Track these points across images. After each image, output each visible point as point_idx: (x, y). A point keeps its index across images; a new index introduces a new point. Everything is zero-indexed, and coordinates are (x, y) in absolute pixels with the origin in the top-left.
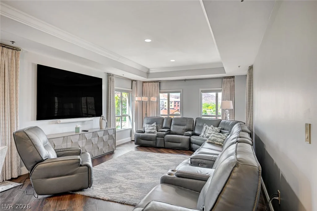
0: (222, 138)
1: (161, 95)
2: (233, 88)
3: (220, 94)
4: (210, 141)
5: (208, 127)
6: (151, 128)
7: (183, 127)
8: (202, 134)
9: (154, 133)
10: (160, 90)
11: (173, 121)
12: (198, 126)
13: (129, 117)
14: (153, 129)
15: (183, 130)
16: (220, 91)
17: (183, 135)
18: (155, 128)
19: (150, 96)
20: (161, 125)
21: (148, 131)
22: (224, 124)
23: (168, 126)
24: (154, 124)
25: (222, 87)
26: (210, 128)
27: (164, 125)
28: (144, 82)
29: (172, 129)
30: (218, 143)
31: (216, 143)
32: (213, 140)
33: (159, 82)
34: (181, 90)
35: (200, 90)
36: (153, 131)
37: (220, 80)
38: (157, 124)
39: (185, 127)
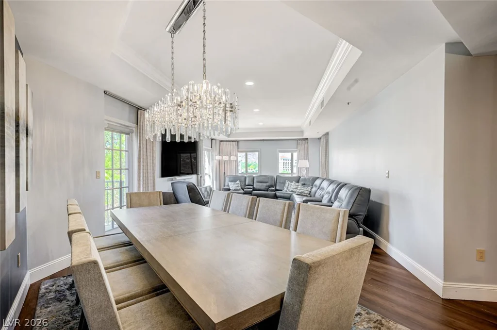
0: (307, 191)
1: (239, 154)
2: (307, 150)
3: (295, 155)
4: (299, 193)
5: (290, 183)
6: (236, 185)
7: (265, 184)
8: (285, 189)
9: (239, 190)
10: (238, 149)
11: (255, 179)
12: (280, 182)
13: (209, 175)
14: (238, 187)
15: (266, 186)
16: (295, 151)
17: (267, 191)
18: (240, 185)
19: (230, 155)
20: (244, 183)
21: (234, 188)
22: (305, 179)
23: (251, 184)
24: (238, 182)
25: (297, 148)
26: (293, 184)
27: (247, 183)
28: (221, 141)
29: (255, 186)
30: (305, 195)
31: (303, 194)
32: (301, 193)
33: (237, 141)
34: (260, 150)
35: (278, 150)
36: (238, 188)
37: (295, 142)
38: (240, 182)
39: (268, 184)
